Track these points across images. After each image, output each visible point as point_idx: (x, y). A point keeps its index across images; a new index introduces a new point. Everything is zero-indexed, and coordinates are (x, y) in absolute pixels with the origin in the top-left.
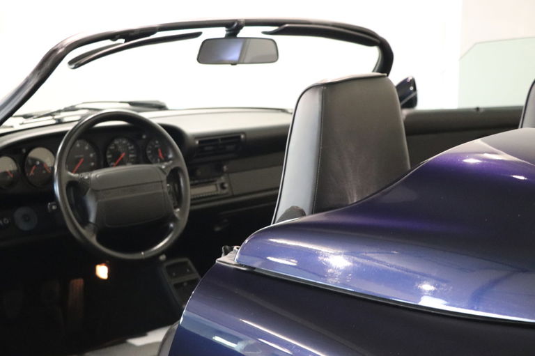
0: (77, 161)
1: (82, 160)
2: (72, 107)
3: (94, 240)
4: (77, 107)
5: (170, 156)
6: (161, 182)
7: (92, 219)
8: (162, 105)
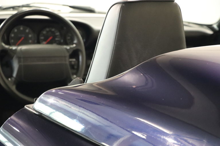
0: (20, 38)
1: (23, 38)
2: (27, 4)
3: (14, 88)
4: (31, 5)
5: (75, 42)
6: (65, 57)
7: (15, 75)
8: (93, 10)
